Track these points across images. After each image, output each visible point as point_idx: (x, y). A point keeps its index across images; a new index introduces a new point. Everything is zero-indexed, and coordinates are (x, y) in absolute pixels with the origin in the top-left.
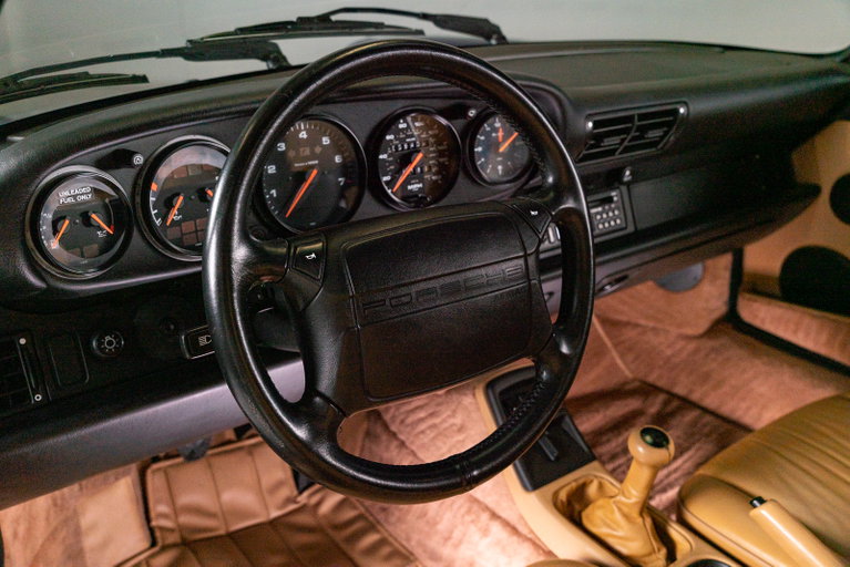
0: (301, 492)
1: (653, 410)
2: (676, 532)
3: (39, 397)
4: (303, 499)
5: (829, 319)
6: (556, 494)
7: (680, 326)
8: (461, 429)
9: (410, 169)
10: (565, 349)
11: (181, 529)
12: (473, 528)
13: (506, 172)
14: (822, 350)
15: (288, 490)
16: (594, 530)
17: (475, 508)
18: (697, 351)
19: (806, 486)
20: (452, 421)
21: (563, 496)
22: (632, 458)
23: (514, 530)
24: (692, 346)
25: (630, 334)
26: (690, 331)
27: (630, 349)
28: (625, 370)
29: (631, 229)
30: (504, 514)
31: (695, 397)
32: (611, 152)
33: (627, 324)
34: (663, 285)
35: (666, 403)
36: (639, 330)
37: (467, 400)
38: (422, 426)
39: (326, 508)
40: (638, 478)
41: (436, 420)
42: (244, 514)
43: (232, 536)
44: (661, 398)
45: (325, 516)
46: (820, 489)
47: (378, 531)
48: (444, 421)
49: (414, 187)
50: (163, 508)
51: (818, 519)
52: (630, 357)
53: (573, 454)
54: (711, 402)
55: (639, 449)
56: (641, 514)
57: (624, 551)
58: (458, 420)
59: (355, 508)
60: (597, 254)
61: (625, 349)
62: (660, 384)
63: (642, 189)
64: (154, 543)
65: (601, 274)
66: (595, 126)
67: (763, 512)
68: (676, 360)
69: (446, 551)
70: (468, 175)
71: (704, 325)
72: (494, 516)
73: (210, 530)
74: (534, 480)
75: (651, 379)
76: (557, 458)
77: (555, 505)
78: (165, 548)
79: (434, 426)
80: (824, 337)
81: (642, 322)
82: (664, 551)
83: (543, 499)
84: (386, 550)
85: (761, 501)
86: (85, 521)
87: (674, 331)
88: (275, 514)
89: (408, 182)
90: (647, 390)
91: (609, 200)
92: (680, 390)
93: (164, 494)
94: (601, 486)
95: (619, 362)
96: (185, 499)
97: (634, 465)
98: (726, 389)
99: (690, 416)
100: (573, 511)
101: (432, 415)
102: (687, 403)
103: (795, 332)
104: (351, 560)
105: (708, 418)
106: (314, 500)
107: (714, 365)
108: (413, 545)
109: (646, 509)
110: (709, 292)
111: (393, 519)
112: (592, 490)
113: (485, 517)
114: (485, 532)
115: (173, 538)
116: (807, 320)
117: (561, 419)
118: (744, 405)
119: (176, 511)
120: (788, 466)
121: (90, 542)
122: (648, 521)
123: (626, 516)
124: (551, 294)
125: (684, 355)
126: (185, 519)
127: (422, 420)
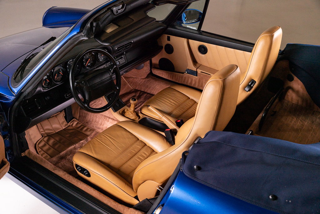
0: (68, 123)
1: (137, 95)
2: (140, 115)
3: (40, 108)
4: (69, 124)
5: (168, 73)
6: (120, 112)
7: (141, 77)
8: (101, 104)
9: (88, 62)
10: (118, 88)
11: (46, 133)
12: (106, 121)
13: (104, 59)
14: (167, 78)
15: (65, 123)
16: (127, 116)
17: (106, 117)
18: (145, 81)
19: (161, 104)
20: (99, 103)
21: (121, 112)
22: (131, 104)
23: (113, 119)
24: (144, 80)
25: (131, 79)
26: (143, 77)
27: (131, 83)
28: (131, 87)
29: (127, 62)
30: (111, 117)
31: (146, 91)
32: (121, 51)
33: (130, 77)
34: (136, 69)
35: (140, 93)
36: (133, 78)
37: (101, 98)
38: (93, 105)
39: (74, 125)
40: (132, 106)
41: (96, 103)
42: (58, 129)
43: (56, 133)
44: (139, 92)
45: (74, 127)
46: (163, 104)
47: (86, 127)
48: (97, 103)
49: (89, 64)
50: (42, 130)
51: (162, 108)
52: (132, 84)
53: (122, 105)
54: (149, 92)
55: (132, 102)
56: (134, 112)
57: (132, 119)
58: (100, 102)
59: (80, 124)
60: (120, 69)
61: (130, 83)
62: (139, 89)
63: (128, 54)
64: (43, 137)
65: (121, 73)
66: (118, 48)
67: (150, 108)
68: (141, 84)
69: (101, 127)
70: (98, 61)
71: (146, 76)
72: (109, 118)
73: (52, 133)
74: (115, 110)
75: (137, 89)
76: (119, 106)
77: (120, 114)
78: (45, 137)
79: (96, 104)
80: (167, 76)
81: (133, 77)
82: (138, 117)
83: (117, 113)
84: (89, 130)
85: (149, 106)
86: (30, 133)
87: (140, 78)
88: (64, 128)
89: (88, 64)
90: (136, 91)
91: (122, 58)
92: (142, 90)
93: (41, 127)
94: (127, 109)
95: (130, 86)
96: (46, 128)
97: (131, 105)
98: (151, 88)
99: (145, 95)
100: (123, 114)
101: (95, 102)
102: (144, 93)
103: (162, 75)
104: (83, 133)
105: (148, 95)
106: (71, 124)
107: (148, 84)
108: (94, 128)
109: (134, 111)
110: (146, 68)
111: (89, 124)
112: (126, 110)
113: (108, 118)
114: (108, 121)
115: (46, 135)
116: (164, 73)
117: (119, 99)
118: (155, 91)
119: (44, 130)
120: (158, 101)
121: (32, 137)
122: (135, 113)
123: (131, 113)
124: (114, 77)
125: (142, 83)
126: (46, 131)
127: (93, 104)
